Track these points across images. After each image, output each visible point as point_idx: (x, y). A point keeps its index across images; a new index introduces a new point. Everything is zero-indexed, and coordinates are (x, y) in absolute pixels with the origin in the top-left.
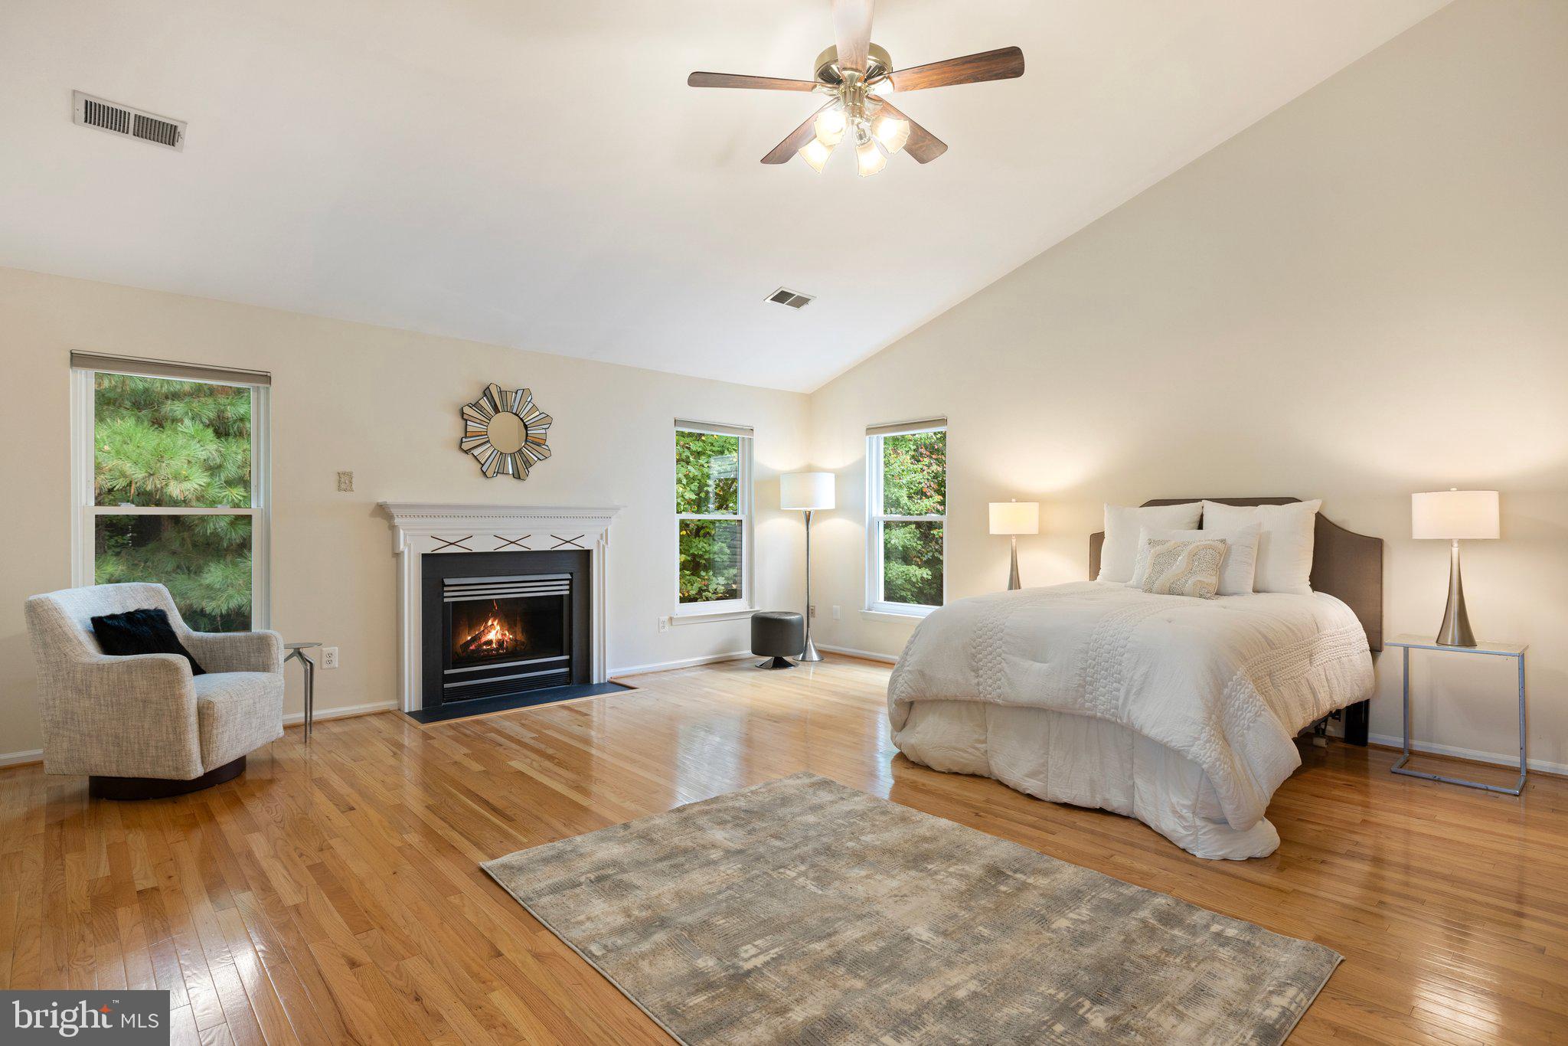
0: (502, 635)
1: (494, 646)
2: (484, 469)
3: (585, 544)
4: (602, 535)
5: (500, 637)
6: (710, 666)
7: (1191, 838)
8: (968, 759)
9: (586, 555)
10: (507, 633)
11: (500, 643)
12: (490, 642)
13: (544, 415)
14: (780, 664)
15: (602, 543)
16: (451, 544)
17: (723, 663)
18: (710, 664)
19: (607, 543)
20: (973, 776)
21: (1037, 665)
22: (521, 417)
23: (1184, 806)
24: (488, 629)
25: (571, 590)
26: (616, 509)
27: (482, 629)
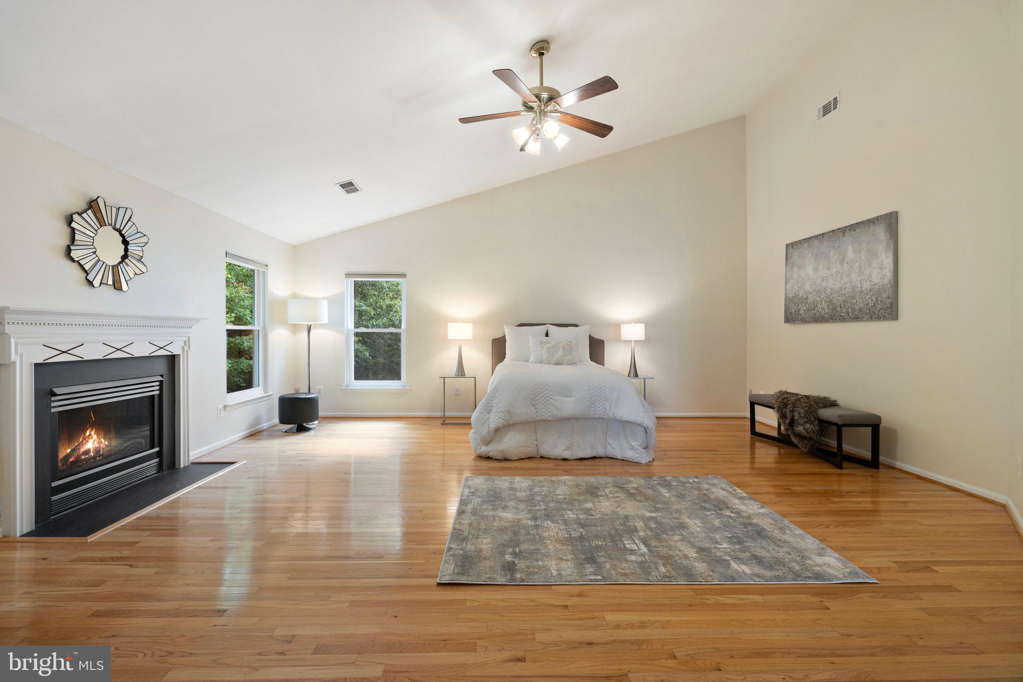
0: (99, 443)
1: (92, 454)
2: (90, 277)
3: (175, 350)
4: (185, 342)
5: (97, 445)
6: (249, 438)
7: (640, 457)
8: (530, 450)
9: (172, 360)
10: (103, 441)
11: (97, 451)
12: (88, 452)
13: (141, 235)
14: (302, 429)
15: (186, 348)
16: (63, 352)
17: (254, 435)
18: (245, 438)
19: (189, 349)
20: (529, 458)
21: (568, 399)
22: (123, 232)
23: (637, 445)
24: (86, 439)
25: (161, 390)
26: (197, 320)
27: (81, 440)
